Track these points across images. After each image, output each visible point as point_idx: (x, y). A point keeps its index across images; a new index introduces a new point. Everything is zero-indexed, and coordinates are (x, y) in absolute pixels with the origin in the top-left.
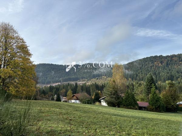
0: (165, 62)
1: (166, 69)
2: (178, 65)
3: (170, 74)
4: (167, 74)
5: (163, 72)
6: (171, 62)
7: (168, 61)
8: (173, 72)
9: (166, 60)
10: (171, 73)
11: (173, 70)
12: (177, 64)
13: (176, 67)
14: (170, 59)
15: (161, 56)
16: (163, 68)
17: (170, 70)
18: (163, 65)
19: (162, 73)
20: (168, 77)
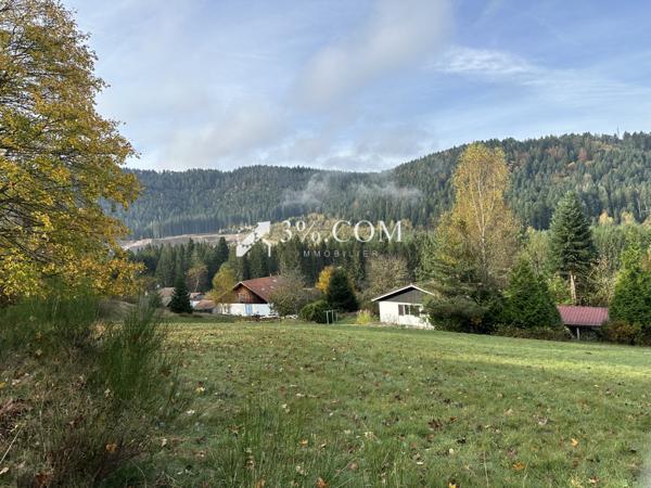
0: (524, 162)
1: (526, 187)
2: (563, 173)
3: (541, 203)
4: (531, 202)
5: (517, 195)
6: (540, 161)
7: (533, 158)
8: (550, 195)
9: (527, 154)
10: (544, 198)
11: (548, 190)
12: (560, 171)
13: (556, 179)
14: (537, 151)
15: (511, 140)
16: (516, 182)
17: (538, 190)
18: (516, 174)
19: (515, 198)
20: (536, 213)
